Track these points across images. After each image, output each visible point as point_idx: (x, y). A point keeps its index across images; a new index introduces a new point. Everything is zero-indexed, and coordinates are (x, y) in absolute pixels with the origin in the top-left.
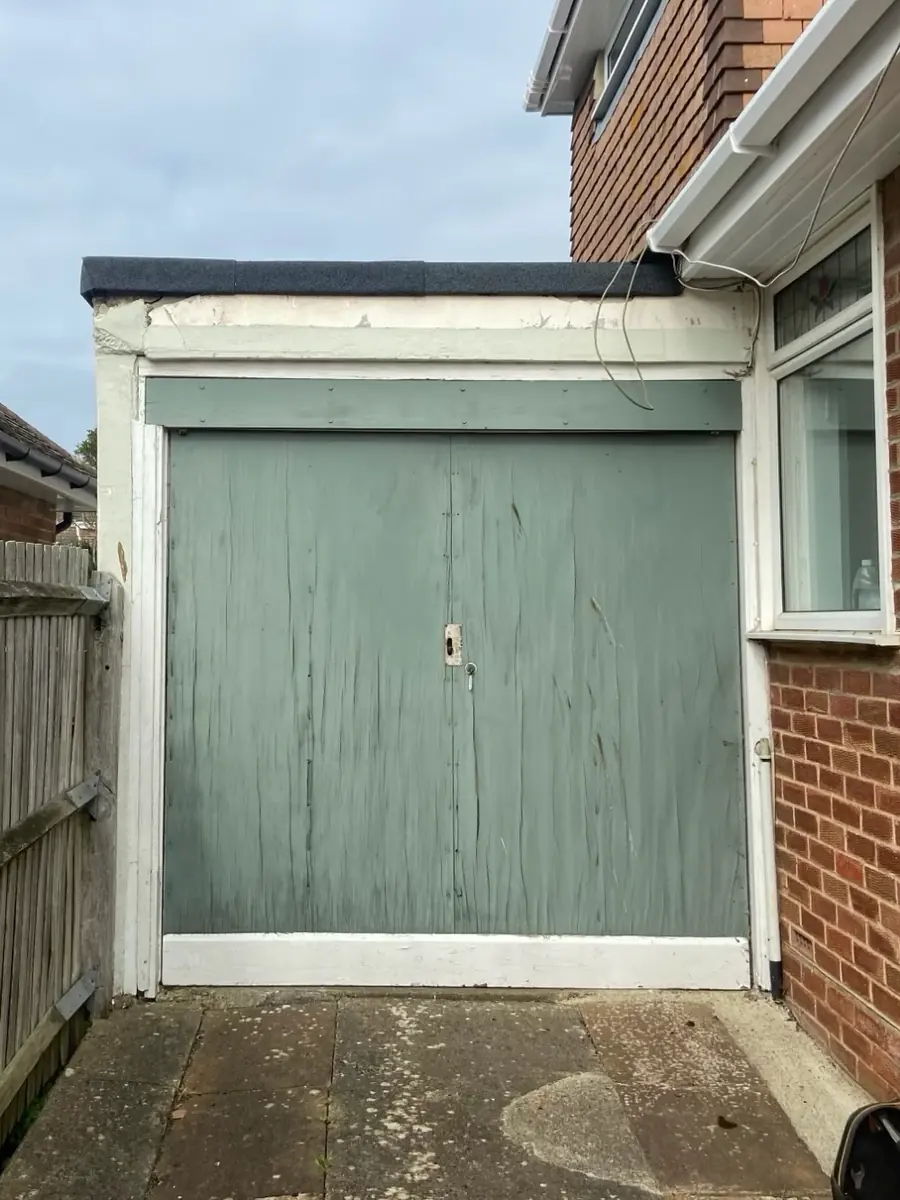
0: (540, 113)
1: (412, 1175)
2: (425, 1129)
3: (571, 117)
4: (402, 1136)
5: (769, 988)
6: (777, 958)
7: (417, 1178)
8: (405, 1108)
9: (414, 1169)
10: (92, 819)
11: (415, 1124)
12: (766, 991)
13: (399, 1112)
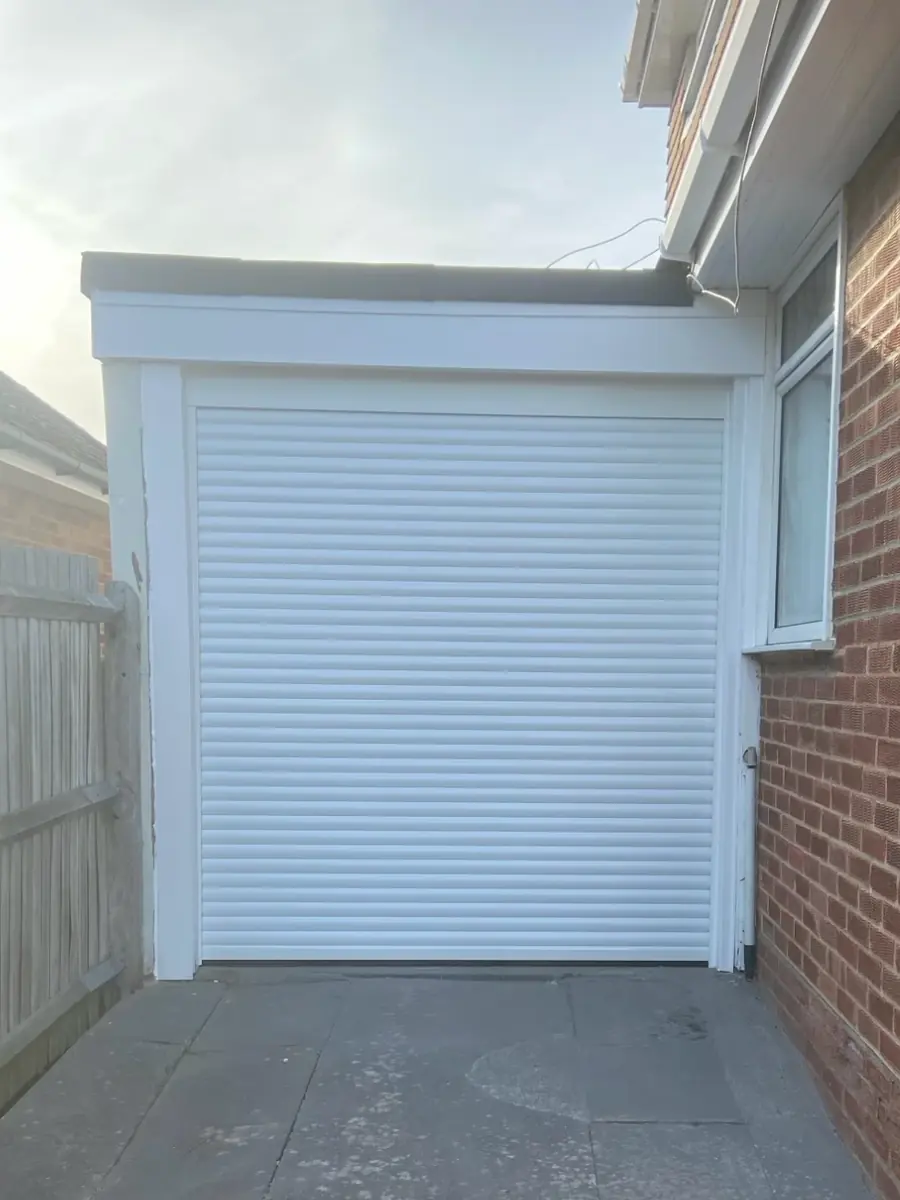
0: (637, 104)
1: (376, 1108)
2: (399, 1076)
3: (668, 109)
4: (376, 1081)
5: (743, 969)
6: (749, 942)
7: (380, 1110)
8: (387, 1062)
9: (379, 1105)
10: (116, 817)
11: (391, 1072)
12: (741, 971)
13: (381, 1063)
